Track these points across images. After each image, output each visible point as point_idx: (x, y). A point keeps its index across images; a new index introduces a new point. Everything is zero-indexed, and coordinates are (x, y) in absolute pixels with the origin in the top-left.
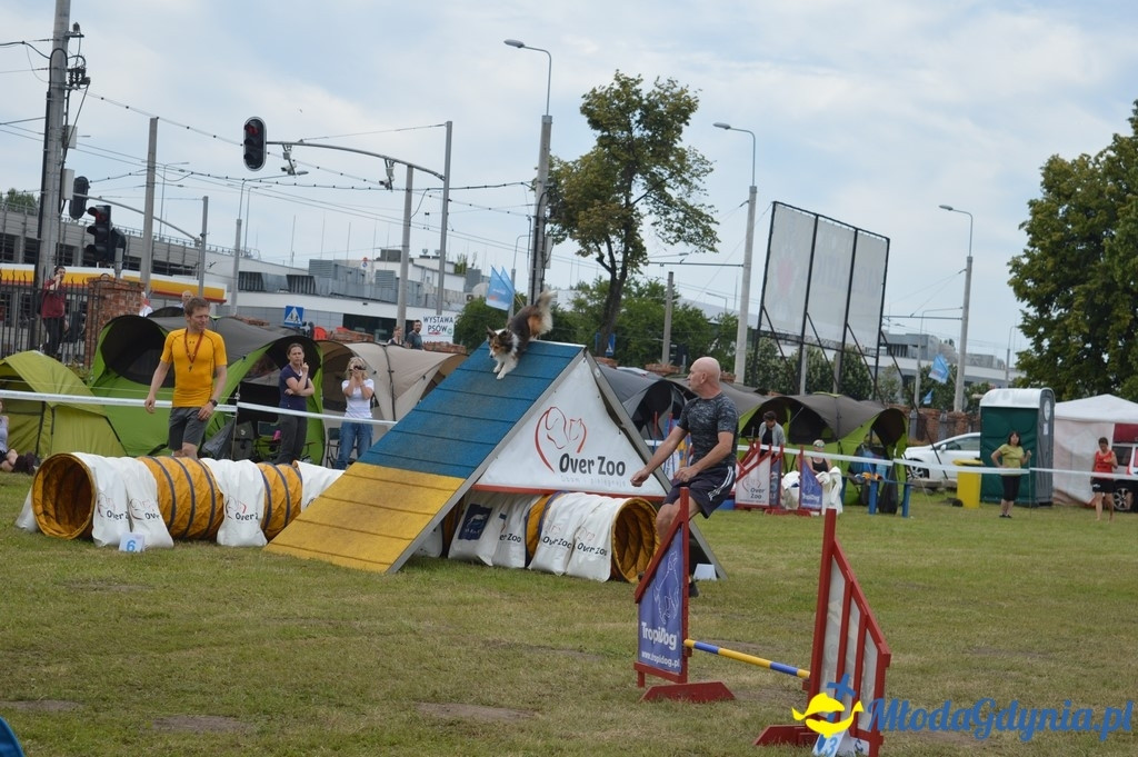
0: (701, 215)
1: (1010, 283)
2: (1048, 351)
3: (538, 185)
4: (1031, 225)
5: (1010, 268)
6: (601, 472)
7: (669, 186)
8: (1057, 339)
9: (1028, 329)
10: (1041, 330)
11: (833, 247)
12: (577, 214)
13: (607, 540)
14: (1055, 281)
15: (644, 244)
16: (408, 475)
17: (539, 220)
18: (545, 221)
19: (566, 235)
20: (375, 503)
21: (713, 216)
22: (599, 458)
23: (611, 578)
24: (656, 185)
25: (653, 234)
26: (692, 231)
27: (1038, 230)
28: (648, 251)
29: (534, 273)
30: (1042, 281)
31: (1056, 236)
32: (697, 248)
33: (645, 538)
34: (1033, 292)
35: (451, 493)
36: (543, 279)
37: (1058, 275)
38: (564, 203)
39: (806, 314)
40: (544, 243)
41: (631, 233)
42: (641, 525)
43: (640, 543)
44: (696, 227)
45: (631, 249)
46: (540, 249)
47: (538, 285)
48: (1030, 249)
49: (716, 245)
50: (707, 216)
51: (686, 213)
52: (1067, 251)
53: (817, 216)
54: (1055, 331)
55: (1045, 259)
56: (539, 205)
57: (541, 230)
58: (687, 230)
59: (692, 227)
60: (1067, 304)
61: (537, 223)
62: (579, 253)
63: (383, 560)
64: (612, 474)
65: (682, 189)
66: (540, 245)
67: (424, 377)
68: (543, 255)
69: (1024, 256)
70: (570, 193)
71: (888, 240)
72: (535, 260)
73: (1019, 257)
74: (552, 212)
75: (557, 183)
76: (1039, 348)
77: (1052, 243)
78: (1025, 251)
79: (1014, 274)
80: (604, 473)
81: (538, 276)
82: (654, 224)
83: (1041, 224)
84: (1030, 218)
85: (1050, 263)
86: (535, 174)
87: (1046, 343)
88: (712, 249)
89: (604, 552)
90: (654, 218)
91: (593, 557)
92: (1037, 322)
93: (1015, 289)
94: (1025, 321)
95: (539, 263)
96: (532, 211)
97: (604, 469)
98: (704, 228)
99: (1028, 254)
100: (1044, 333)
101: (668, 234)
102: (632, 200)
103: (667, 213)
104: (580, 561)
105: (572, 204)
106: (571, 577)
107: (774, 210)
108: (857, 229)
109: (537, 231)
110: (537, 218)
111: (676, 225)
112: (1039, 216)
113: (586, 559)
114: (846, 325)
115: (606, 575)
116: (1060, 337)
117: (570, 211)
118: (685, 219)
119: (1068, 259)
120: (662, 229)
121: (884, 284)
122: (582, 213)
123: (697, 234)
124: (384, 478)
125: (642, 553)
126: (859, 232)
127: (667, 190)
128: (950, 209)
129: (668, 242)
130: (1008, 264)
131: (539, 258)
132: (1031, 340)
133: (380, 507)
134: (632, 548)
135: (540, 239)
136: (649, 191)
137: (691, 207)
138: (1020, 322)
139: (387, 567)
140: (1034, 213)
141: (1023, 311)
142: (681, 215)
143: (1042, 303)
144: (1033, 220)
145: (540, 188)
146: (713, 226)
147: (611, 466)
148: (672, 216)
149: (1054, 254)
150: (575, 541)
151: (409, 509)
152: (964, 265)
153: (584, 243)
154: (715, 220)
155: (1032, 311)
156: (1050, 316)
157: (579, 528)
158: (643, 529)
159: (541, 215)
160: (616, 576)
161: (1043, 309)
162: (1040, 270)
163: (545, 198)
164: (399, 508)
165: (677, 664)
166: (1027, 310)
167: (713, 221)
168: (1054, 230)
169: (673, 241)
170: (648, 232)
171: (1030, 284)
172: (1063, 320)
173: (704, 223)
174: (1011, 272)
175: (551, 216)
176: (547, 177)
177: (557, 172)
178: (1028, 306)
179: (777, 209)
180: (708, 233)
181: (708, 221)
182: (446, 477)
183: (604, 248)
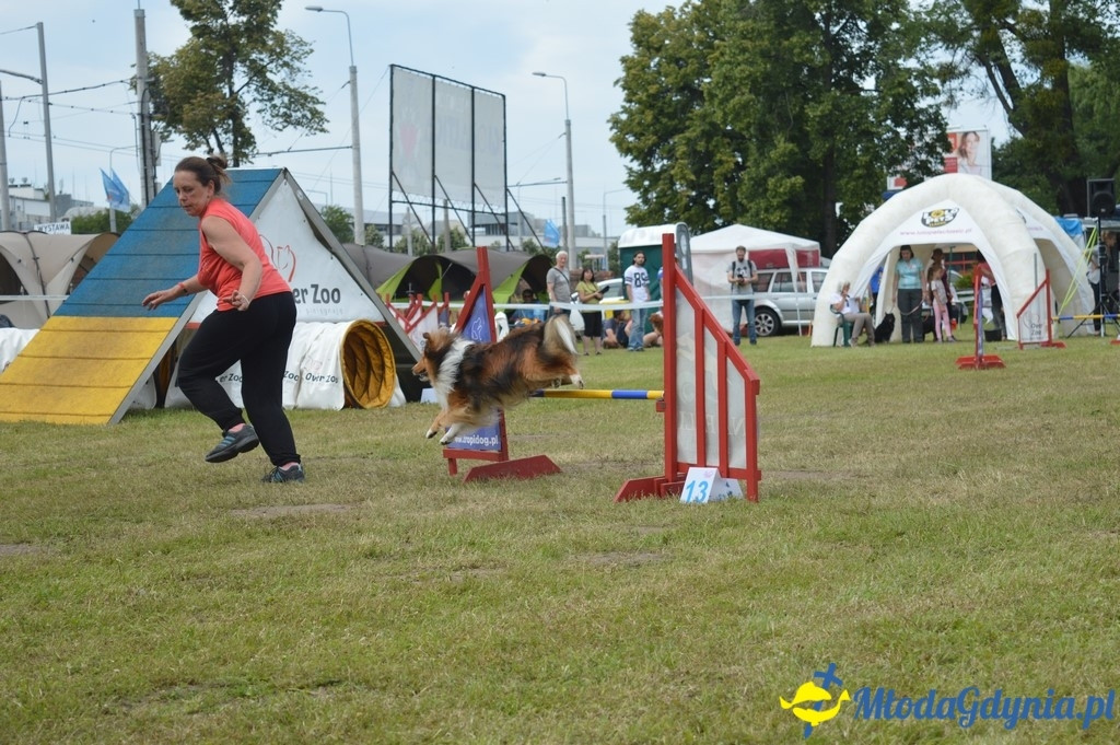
0: (305, 97)
1: (612, 140)
2: (656, 203)
3: (139, 81)
4: (626, 82)
5: (610, 125)
6: (315, 301)
7: (271, 72)
8: (663, 190)
9: (634, 184)
10: (647, 183)
11: (452, 107)
12: (180, 108)
13: (337, 366)
14: (655, 133)
15: (252, 132)
16: (113, 322)
17: (145, 117)
18: (151, 118)
19: (170, 132)
20: (82, 355)
21: (318, 97)
22: (313, 286)
23: (346, 406)
24: (258, 72)
25: (260, 121)
26: (299, 114)
27: (633, 85)
28: (257, 139)
29: (145, 171)
30: (643, 135)
31: (653, 89)
32: (307, 131)
33: (373, 362)
34: (635, 147)
35: (164, 335)
36: (155, 177)
37: (658, 127)
38: (166, 98)
39: (434, 176)
40: (152, 140)
41: (238, 122)
42: (368, 349)
43: (369, 368)
44: (301, 110)
45: (239, 139)
46: (148, 147)
47: (151, 184)
48: (627, 105)
49: (326, 126)
50: (313, 98)
51: (291, 97)
52: (664, 103)
53: (434, 76)
54: (661, 182)
55: (643, 112)
56: (142, 102)
57: (147, 127)
58: (293, 114)
59: (299, 110)
60: (670, 155)
61: (142, 121)
62: (188, 147)
63: (101, 412)
64: (327, 302)
65: (284, 72)
66: (148, 142)
67: (72, 259)
68: (153, 152)
69: (622, 112)
70: (170, 86)
71: (504, 96)
72: (145, 159)
73: (618, 114)
74: (155, 108)
75: (157, 80)
76: (646, 201)
77: (648, 96)
78: (623, 107)
79: (615, 131)
80: (319, 302)
81: (150, 174)
82: (259, 111)
83: (635, 79)
84: (624, 74)
85: (649, 116)
86: (134, 72)
87: (653, 195)
88: (322, 130)
89: (335, 380)
90: (258, 105)
91: (325, 386)
92: (643, 175)
93: (617, 146)
94: (630, 176)
95: (149, 162)
96: (136, 109)
97: (319, 297)
98: (311, 110)
99: (625, 110)
100: (650, 186)
101: (275, 120)
102: (236, 89)
103: (271, 99)
104: (311, 392)
105: (174, 99)
106: (303, 410)
107: (392, 73)
108: (473, 88)
109: (143, 129)
110: (142, 115)
111: (282, 110)
112: (633, 71)
113: (316, 389)
114: (474, 185)
115: (340, 403)
116: (666, 187)
117: (173, 106)
118: (291, 103)
119: (666, 111)
120: (268, 116)
121: (505, 141)
122: (186, 106)
123: (304, 116)
124: (87, 328)
125: (372, 378)
126: (476, 90)
127: (269, 75)
128: (544, 75)
129: (277, 129)
130: (608, 121)
131: (149, 155)
132: (637, 194)
133: (89, 358)
134: (361, 374)
135: (148, 136)
136: (250, 79)
137: (295, 90)
138: (625, 177)
139: (108, 418)
140: (628, 69)
141: (626, 166)
142: (286, 99)
143: (645, 157)
144: (628, 75)
145: (140, 86)
146: (319, 107)
147: (325, 294)
148: (277, 101)
149: (651, 107)
150: (301, 373)
151: (121, 356)
152: (564, 130)
153: (190, 137)
154: (321, 100)
155: (636, 166)
156: (653, 169)
157: (304, 358)
158: (370, 352)
159: (145, 113)
160: (351, 403)
161: (646, 163)
162: (639, 124)
163: (148, 95)
164: (110, 356)
165: (495, 441)
166: (631, 165)
167: (318, 102)
168: (649, 84)
169: (280, 126)
170: (254, 121)
171: (631, 139)
172: (665, 171)
173: (310, 105)
174: (611, 129)
175: (155, 112)
176: (146, 73)
177: (155, 68)
178: (632, 161)
179: (395, 71)
180: (315, 113)
181: (314, 103)
182: (156, 319)
183: (212, 140)
